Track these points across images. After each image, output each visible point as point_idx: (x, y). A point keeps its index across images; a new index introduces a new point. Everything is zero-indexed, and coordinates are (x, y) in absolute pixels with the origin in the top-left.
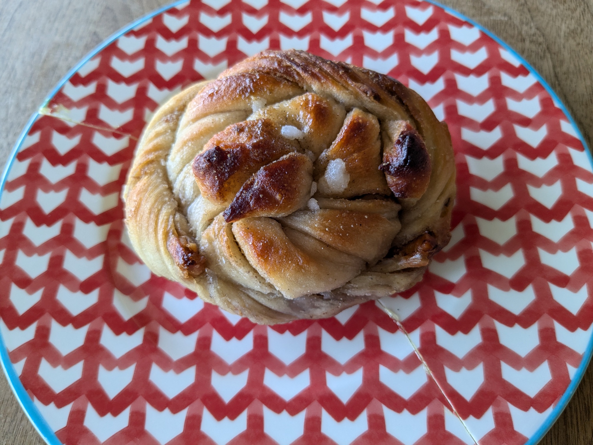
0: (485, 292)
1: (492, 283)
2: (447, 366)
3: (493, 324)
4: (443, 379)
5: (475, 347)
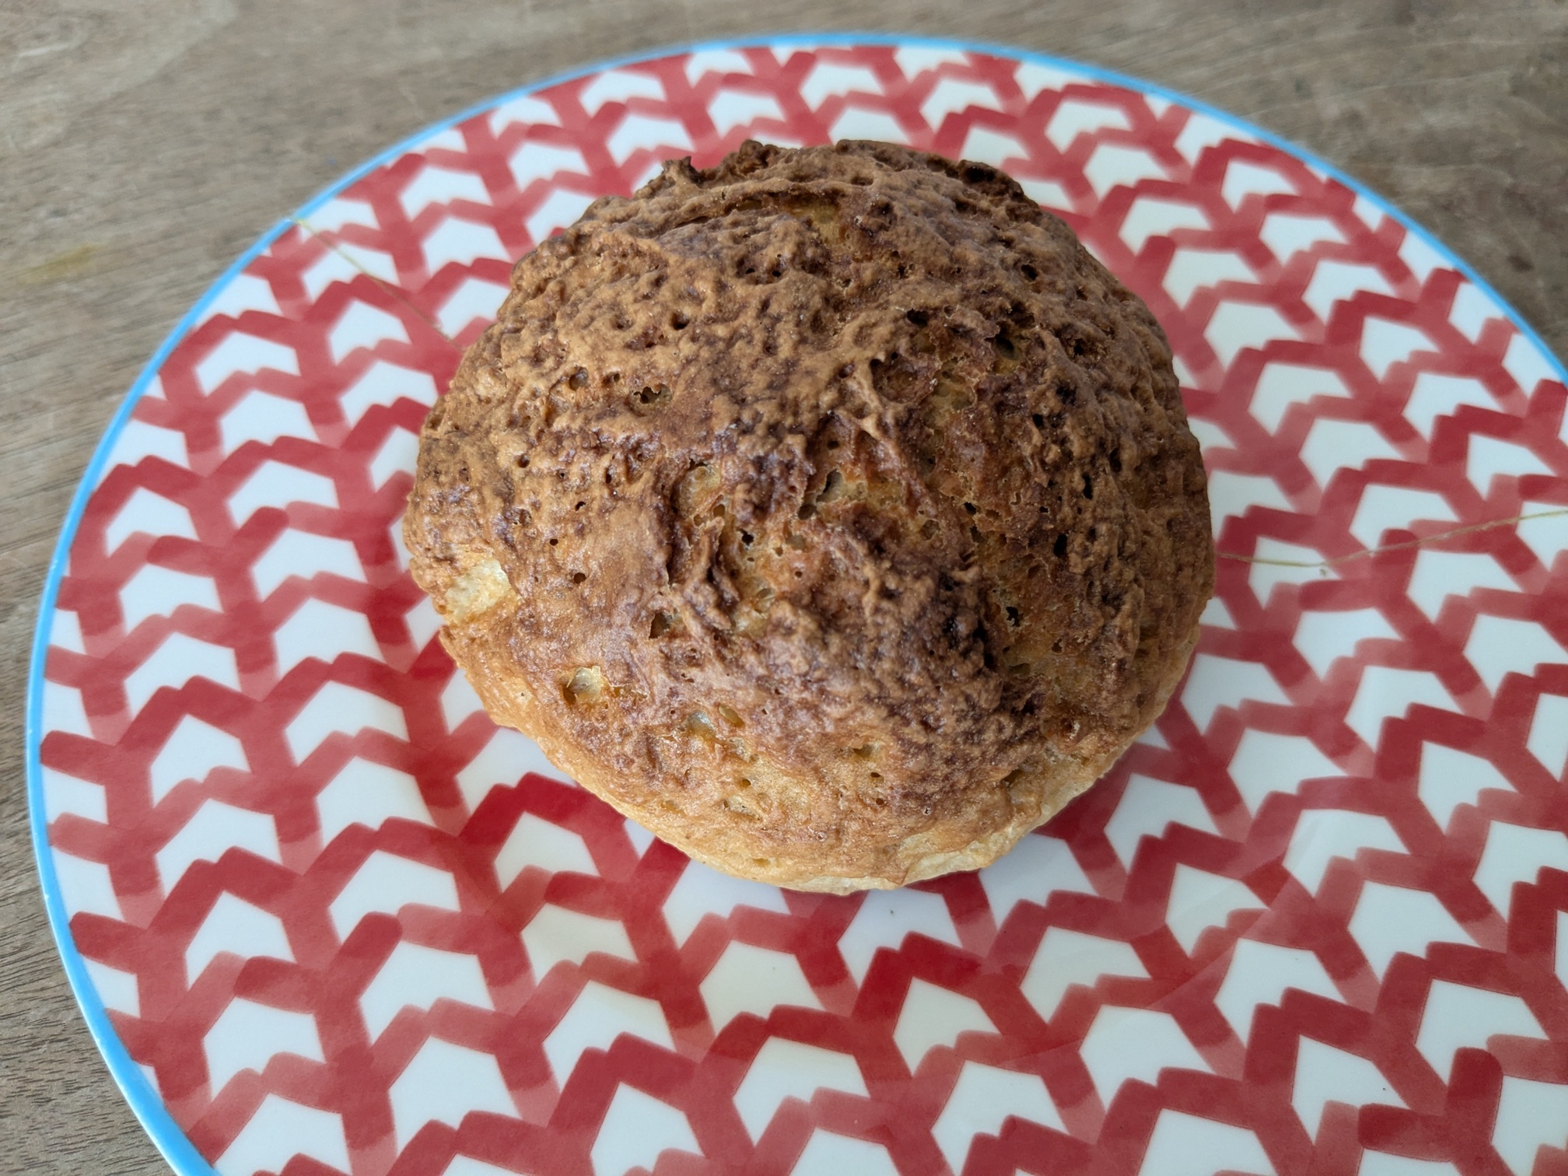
0: (341, 493)
1: (330, 512)
2: (404, 344)
3: (319, 435)
4: (411, 323)
5: (352, 386)
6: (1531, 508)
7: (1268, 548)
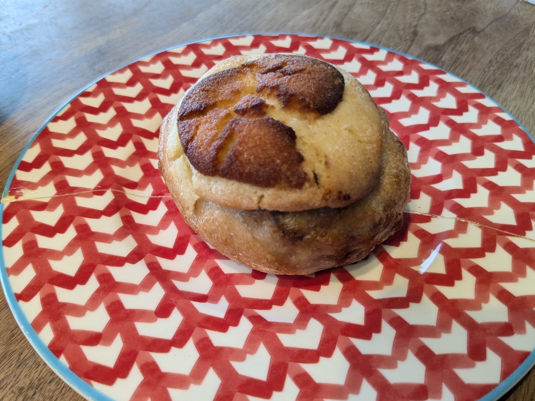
0: (464, 166)
2: (484, 215)
3: (486, 179)
4: (488, 223)
5: (489, 196)
6: (46, 200)
7: (144, 201)
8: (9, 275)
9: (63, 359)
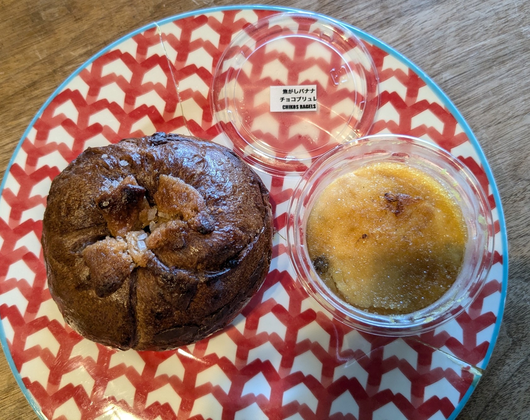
2: (164, 88)
3: (125, 107)
4: (170, 81)
5: (142, 95)
8: (501, 284)
9: (491, 193)
